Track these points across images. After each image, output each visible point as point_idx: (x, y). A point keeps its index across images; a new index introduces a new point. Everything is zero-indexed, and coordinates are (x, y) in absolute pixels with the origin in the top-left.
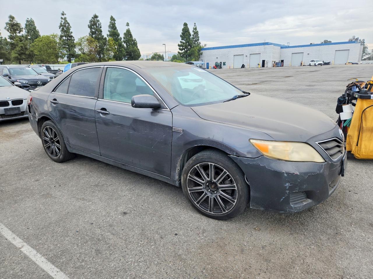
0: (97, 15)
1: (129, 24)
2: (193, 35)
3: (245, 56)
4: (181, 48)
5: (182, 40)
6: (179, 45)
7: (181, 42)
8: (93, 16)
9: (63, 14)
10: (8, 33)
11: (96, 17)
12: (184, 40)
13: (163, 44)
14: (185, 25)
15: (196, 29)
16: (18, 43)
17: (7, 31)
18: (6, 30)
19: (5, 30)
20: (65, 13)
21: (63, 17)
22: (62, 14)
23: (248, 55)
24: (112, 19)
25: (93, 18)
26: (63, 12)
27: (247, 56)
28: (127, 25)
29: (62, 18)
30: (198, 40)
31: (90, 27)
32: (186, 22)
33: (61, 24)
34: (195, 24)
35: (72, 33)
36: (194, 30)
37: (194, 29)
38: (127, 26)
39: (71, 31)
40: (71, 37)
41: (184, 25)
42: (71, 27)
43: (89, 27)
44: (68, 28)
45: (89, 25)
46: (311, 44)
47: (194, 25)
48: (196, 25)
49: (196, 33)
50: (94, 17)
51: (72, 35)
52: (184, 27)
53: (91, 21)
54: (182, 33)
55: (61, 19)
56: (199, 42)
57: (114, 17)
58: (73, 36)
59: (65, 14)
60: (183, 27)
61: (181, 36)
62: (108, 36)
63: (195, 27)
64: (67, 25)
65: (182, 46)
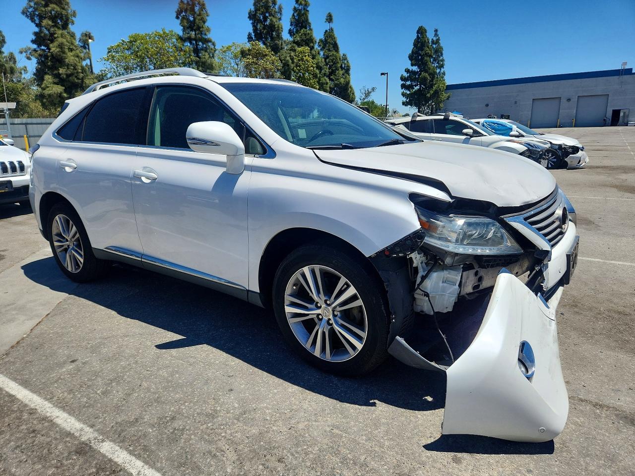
1: (333, 19)
3: (564, 101)
4: (408, 83)
5: (412, 65)
6: (402, 79)
7: (407, 71)
10: (33, 25)
12: (417, 65)
13: (382, 74)
14: (421, 31)
15: (437, 42)
16: (64, 52)
17: (28, 21)
18: (27, 16)
19: (24, 17)
23: (575, 99)
27: (569, 100)
28: (327, 20)
30: (442, 66)
31: (254, 17)
32: (422, 25)
33: (181, 4)
34: (436, 31)
35: (209, 30)
36: (435, 46)
38: (327, 23)
39: (207, 25)
40: (209, 41)
41: (418, 32)
42: (207, 14)
43: (249, 17)
44: (201, 17)
45: (250, 12)
47: (434, 33)
48: (438, 33)
49: (439, 51)
51: (210, 36)
52: (418, 36)
54: (414, 51)
56: (442, 71)
58: (213, 41)
60: (415, 37)
61: (410, 57)
63: (435, 39)
64: (197, 9)
65: (408, 80)
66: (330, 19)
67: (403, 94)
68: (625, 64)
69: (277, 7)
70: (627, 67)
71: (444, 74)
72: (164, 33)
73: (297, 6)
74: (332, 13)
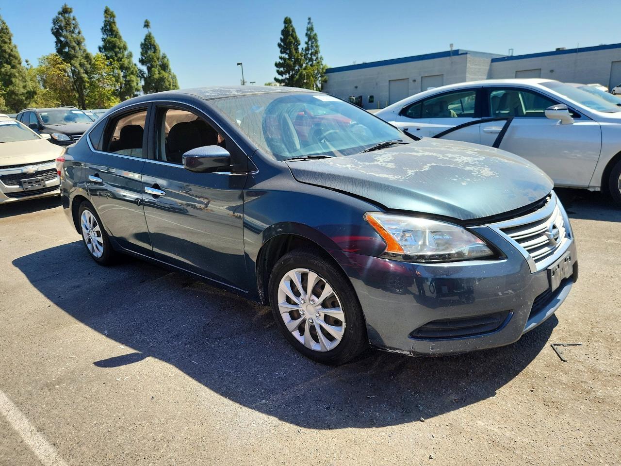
0: (69, 6)
1: (151, 25)
2: (307, 43)
3: (411, 81)
4: (282, 69)
5: (282, 52)
6: (277, 65)
7: (281, 58)
8: (60, 10)
11: (65, 11)
12: (287, 53)
13: (238, 64)
14: (287, 21)
15: (311, 29)
23: (419, 80)
24: (107, 11)
25: (59, 14)
27: (415, 81)
28: (144, 26)
30: (316, 52)
31: (57, 33)
32: (289, 16)
34: (309, 19)
36: (309, 33)
37: (308, 30)
38: (146, 28)
39: (13, 43)
40: (14, 56)
41: (284, 23)
42: (12, 36)
43: (53, 33)
45: (52, 30)
46: (558, 49)
47: (308, 21)
48: (312, 21)
49: (311, 37)
50: (63, 11)
52: (285, 26)
53: (55, 21)
54: (282, 40)
56: (320, 56)
57: (111, 9)
58: (19, 55)
60: (282, 27)
61: (279, 45)
62: (100, 51)
63: (309, 26)
65: (283, 66)
66: (147, 25)
67: (276, 80)
68: (451, 45)
71: (321, 58)
74: (149, 20)
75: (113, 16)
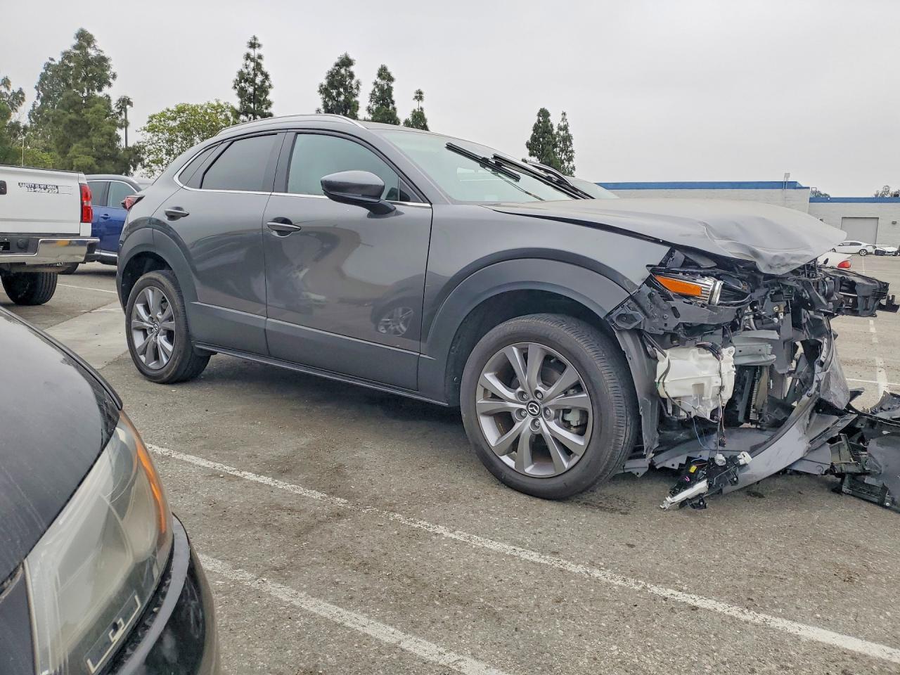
0: (351, 57)
1: (424, 96)
5: (531, 155)
8: (337, 61)
9: (253, 45)
11: (346, 62)
14: (544, 114)
15: (565, 128)
16: (100, 120)
20: (259, 41)
21: (252, 52)
22: (251, 43)
24: (384, 74)
25: (337, 65)
26: (255, 38)
28: (416, 97)
29: (248, 57)
30: (570, 159)
31: (326, 92)
32: (545, 108)
33: (241, 74)
34: (564, 114)
35: (270, 104)
36: (562, 133)
38: (417, 101)
39: (268, 98)
41: (539, 115)
42: (270, 86)
43: (321, 91)
44: (263, 89)
45: (322, 86)
47: (561, 117)
48: (567, 117)
49: (567, 139)
50: (342, 62)
52: (539, 122)
53: (330, 75)
54: (533, 138)
55: (243, 61)
56: (571, 165)
57: (389, 70)
59: (259, 46)
60: (535, 120)
61: (528, 145)
63: (562, 124)
64: (259, 79)
66: (419, 96)
68: (787, 175)
69: (353, 82)
70: (790, 180)
71: (574, 168)
72: (219, 105)
73: (379, 80)
74: (422, 90)
75: (391, 79)
